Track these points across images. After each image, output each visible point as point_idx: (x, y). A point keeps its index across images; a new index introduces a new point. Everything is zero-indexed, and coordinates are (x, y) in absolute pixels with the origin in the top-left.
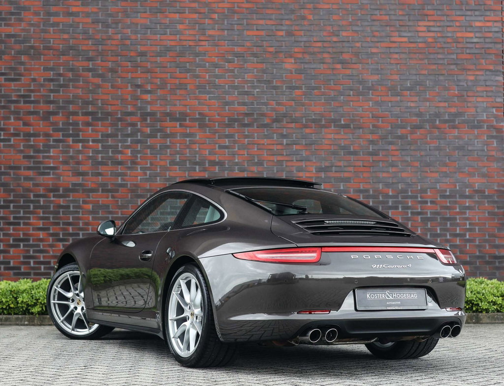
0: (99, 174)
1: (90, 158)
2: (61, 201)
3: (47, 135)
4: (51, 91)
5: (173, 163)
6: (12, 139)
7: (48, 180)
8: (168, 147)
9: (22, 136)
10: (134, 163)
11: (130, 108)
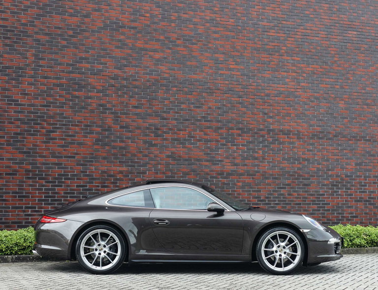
0: (246, 165)
1: (240, 155)
2: (225, 181)
3: (218, 141)
4: (219, 115)
5: (284, 159)
6: (198, 143)
7: (217, 168)
8: (281, 150)
9: (203, 141)
10: (264, 159)
11: (261, 126)
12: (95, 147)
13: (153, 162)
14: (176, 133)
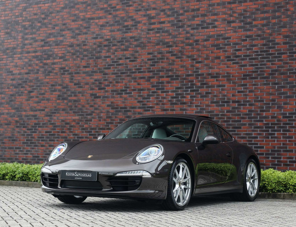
0: (174, 110)
1: (169, 101)
3: (149, 89)
5: (212, 102)
6: (133, 92)
7: (149, 114)
8: (210, 93)
9: (137, 90)
10: (192, 103)
11: (190, 72)
12: (58, 101)
13: (97, 111)
14: (114, 85)
